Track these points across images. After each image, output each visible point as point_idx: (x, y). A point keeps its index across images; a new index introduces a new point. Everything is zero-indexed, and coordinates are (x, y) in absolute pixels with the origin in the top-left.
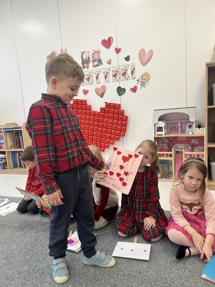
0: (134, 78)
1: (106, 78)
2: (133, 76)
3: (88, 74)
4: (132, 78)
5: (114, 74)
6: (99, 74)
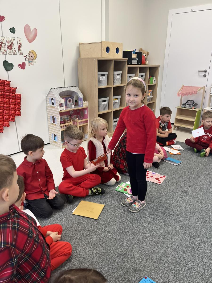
0: (22, 54)
2: (20, 52)
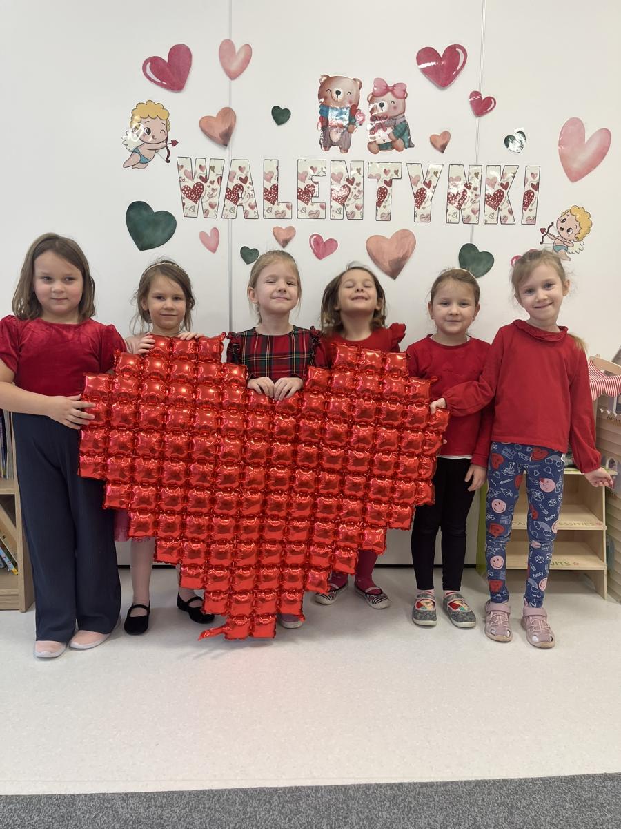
0: (532, 221)
1: (418, 204)
3: (341, 173)
4: (525, 217)
5: (455, 191)
6: (391, 180)
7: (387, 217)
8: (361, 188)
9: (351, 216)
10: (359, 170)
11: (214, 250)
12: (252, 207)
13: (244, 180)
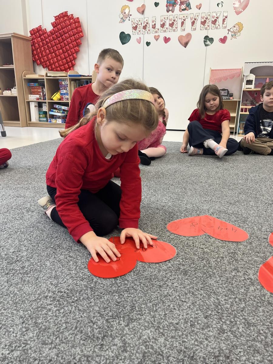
1: (192, 25)
3: (172, 19)
4: (223, 27)
5: (203, 20)
6: (185, 19)
7: (184, 30)
8: (177, 22)
9: (174, 31)
10: (176, 17)
11: (140, 43)
12: (149, 30)
13: (147, 23)
